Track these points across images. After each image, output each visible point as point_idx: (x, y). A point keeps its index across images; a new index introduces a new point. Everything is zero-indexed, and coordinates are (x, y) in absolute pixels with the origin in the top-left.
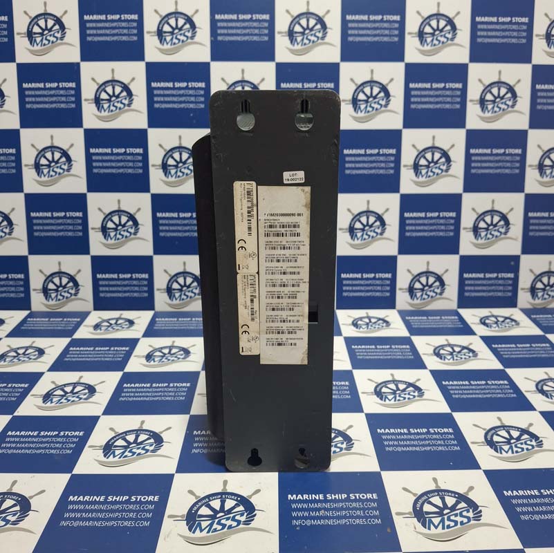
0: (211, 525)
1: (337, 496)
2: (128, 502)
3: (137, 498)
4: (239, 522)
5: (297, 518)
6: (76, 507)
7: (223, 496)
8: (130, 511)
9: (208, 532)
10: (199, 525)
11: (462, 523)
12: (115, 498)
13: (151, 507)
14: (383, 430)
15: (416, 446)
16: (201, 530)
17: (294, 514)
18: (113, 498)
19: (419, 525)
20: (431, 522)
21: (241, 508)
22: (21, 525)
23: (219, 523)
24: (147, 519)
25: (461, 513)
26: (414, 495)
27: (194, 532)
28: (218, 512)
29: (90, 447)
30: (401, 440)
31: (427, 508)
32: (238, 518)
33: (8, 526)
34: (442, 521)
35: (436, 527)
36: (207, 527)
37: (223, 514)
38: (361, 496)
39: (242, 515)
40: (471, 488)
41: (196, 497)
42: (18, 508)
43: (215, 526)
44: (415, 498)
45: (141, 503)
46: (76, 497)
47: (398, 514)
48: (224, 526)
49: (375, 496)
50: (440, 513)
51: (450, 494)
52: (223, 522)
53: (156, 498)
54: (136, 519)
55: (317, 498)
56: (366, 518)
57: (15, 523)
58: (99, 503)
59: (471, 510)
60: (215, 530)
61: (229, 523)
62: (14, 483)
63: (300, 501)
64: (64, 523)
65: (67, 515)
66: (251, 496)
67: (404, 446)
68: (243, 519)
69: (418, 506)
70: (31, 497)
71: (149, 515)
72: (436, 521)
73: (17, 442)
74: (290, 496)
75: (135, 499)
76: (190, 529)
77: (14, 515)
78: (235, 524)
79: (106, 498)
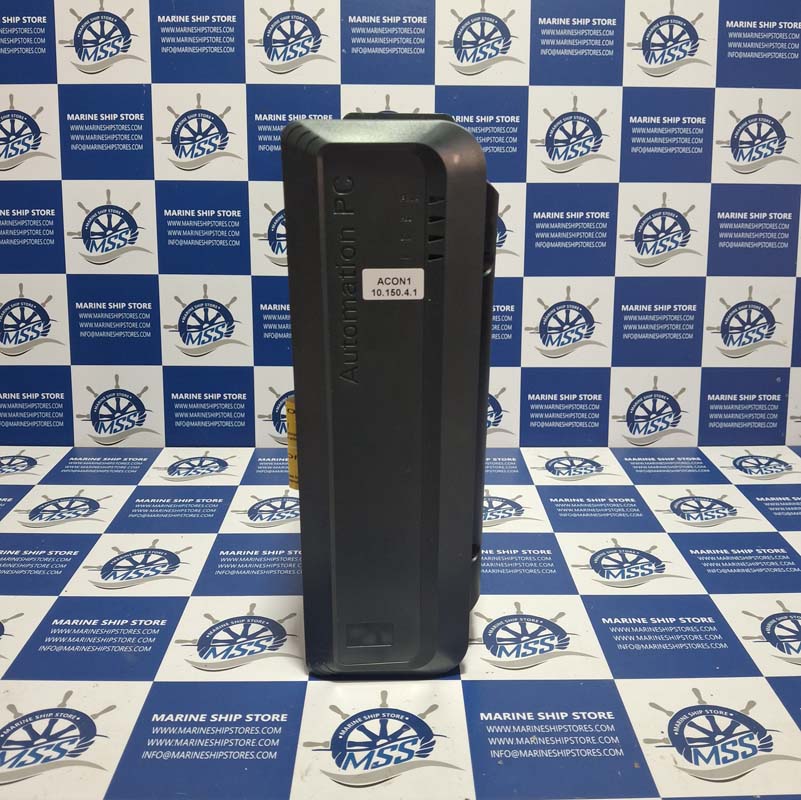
0: (370, 757)
1: (553, 715)
2: (242, 723)
3: (254, 718)
4: (411, 753)
5: (497, 747)
6: (164, 730)
7: (383, 714)
8: (247, 736)
9: (366, 768)
10: (352, 757)
11: (744, 755)
12: (221, 717)
13: (278, 731)
14: (610, 619)
15: (662, 642)
16: (356, 765)
17: (492, 741)
18: (218, 717)
19: (681, 758)
20: (698, 753)
21: (412, 732)
22: (83, 757)
23: (381, 754)
24: (272, 749)
25: (741, 740)
26: (669, 713)
27: (345, 768)
28: (378, 738)
29: (177, 642)
30: (639, 634)
31: (689, 732)
32: (408, 746)
33: (64, 758)
34: (715, 752)
35: (707, 761)
36: (363, 760)
37: (386, 741)
38: (589, 715)
39: (414, 742)
40: (751, 704)
41: (343, 716)
42: (76, 732)
43: (375, 759)
44: (670, 718)
45: (260, 724)
46: (163, 716)
47: (648, 741)
48: (389, 759)
49: (610, 715)
50: (710, 740)
51: (721, 712)
52: (387, 752)
53: (284, 718)
54: (256, 749)
55: (524, 718)
56: (601, 747)
57: (74, 754)
58: (199, 724)
59: (755, 736)
60: (376, 765)
61: (396, 754)
62: (69, 694)
63: (498, 723)
64: (147, 755)
65: (151, 742)
66: (424, 715)
67: (644, 643)
68: (417, 748)
69: (676, 729)
70: (96, 716)
71: (275, 743)
72: (706, 751)
73: (67, 635)
74: (482, 715)
75: (251, 719)
76: (339, 763)
77: (72, 742)
78: (404, 755)
79: (209, 718)
